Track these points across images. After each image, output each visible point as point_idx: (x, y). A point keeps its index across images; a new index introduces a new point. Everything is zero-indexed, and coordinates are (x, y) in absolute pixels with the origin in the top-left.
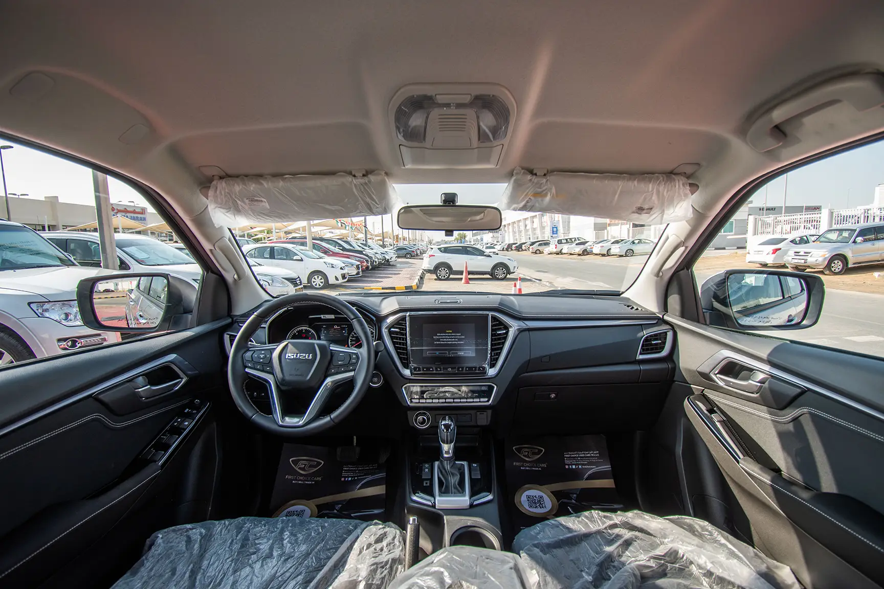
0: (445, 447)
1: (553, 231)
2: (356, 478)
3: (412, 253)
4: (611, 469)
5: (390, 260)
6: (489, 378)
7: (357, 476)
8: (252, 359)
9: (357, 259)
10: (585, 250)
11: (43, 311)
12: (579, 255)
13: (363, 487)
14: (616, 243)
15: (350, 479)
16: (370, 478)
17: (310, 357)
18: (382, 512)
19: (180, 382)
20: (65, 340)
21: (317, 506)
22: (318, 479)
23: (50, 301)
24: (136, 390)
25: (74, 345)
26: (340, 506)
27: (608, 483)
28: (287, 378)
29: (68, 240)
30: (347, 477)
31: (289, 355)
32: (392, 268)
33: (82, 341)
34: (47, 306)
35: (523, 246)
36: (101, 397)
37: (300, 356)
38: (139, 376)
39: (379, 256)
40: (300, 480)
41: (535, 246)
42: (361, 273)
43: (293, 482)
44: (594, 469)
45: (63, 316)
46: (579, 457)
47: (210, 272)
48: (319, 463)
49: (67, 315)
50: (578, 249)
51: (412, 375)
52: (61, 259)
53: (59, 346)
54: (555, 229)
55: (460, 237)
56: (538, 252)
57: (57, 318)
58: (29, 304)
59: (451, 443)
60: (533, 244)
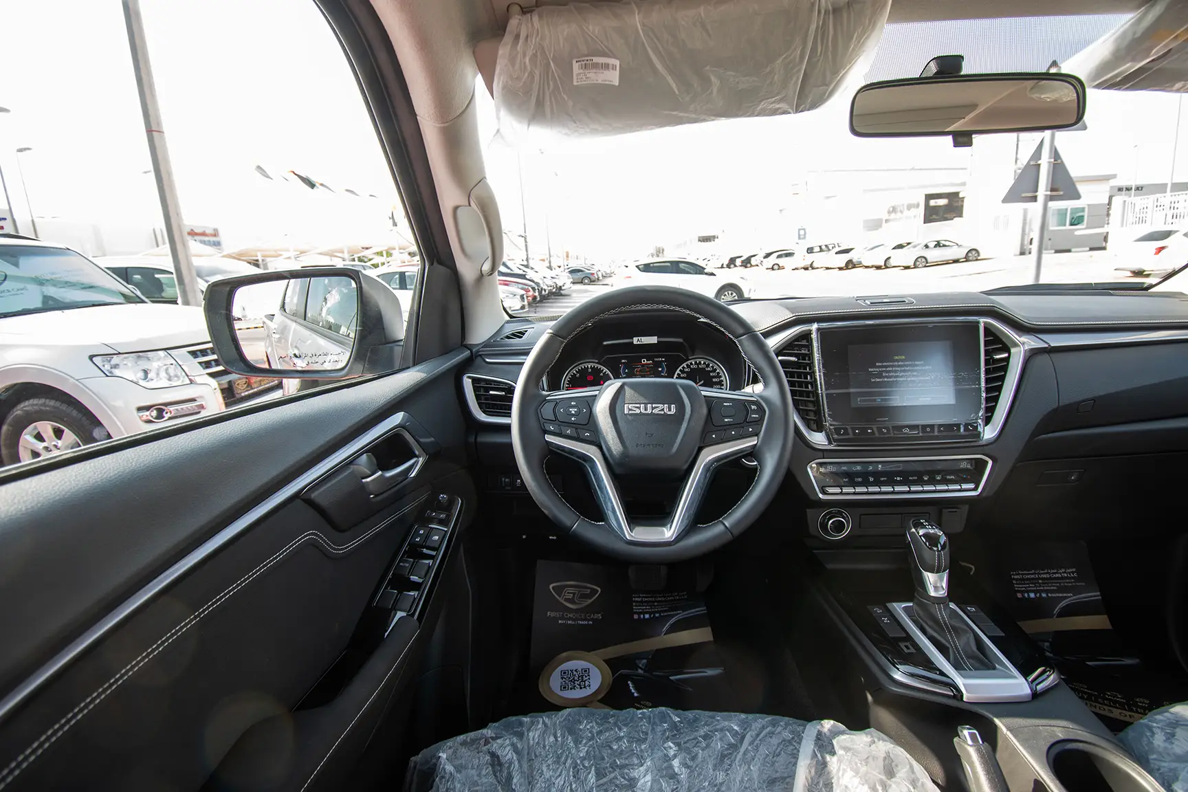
0: (930, 578)
1: (799, 235)
2: (657, 615)
3: (591, 277)
4: (1100, 597)
5: (563, 288)
6: (983, 446)
7: (659, 612)
8: (556, 416)
9: (520, 286)
10: (850, 262)
11: (111, 368)
12: (840, 269)
13: (674, 628)
14: (899, 248)
15: (647, 616)
16: (681, 615)
17: (673, 411)
18: (721, 674)
19: (416, 462)
20: (148, 408)
21: (606, 661)
22: (596, 616)
23: (120, 353)
24: (364, 480)
25: (160, 415)
26: (645, 661)
27: (1099, 622)
28: (633, 451)
29: (128, 270)
30: (641, 613)
31: (630, 407)
32: (567, 299)
33: (171, 409)
34: (115, 360)
35: (753, 259)
36: (314, 495)
37: (653, 408)
38: (362, 454)
39: (549, 282)
40: (570, 619)
41: (772, 260)
42: (527, 307)
43: (560, 622)
44: (1070, 599)
45: (141, 374)
46: (1039, 579)
47: (435, 263)
48: (594, 592)
49: (146, 372)
50: (842, 260)
51: (830, 443)
52: (124, 295)
53: (140, 417)
54: (802, 232)
55: (657, 252)
56: (776, 267)
57: (131, 376)
58: (91, 357)
59: (944, 571)
60: (768, 255)
